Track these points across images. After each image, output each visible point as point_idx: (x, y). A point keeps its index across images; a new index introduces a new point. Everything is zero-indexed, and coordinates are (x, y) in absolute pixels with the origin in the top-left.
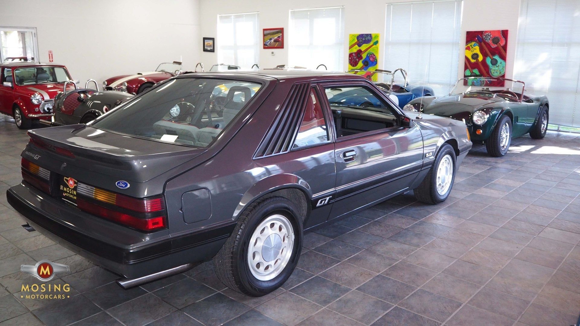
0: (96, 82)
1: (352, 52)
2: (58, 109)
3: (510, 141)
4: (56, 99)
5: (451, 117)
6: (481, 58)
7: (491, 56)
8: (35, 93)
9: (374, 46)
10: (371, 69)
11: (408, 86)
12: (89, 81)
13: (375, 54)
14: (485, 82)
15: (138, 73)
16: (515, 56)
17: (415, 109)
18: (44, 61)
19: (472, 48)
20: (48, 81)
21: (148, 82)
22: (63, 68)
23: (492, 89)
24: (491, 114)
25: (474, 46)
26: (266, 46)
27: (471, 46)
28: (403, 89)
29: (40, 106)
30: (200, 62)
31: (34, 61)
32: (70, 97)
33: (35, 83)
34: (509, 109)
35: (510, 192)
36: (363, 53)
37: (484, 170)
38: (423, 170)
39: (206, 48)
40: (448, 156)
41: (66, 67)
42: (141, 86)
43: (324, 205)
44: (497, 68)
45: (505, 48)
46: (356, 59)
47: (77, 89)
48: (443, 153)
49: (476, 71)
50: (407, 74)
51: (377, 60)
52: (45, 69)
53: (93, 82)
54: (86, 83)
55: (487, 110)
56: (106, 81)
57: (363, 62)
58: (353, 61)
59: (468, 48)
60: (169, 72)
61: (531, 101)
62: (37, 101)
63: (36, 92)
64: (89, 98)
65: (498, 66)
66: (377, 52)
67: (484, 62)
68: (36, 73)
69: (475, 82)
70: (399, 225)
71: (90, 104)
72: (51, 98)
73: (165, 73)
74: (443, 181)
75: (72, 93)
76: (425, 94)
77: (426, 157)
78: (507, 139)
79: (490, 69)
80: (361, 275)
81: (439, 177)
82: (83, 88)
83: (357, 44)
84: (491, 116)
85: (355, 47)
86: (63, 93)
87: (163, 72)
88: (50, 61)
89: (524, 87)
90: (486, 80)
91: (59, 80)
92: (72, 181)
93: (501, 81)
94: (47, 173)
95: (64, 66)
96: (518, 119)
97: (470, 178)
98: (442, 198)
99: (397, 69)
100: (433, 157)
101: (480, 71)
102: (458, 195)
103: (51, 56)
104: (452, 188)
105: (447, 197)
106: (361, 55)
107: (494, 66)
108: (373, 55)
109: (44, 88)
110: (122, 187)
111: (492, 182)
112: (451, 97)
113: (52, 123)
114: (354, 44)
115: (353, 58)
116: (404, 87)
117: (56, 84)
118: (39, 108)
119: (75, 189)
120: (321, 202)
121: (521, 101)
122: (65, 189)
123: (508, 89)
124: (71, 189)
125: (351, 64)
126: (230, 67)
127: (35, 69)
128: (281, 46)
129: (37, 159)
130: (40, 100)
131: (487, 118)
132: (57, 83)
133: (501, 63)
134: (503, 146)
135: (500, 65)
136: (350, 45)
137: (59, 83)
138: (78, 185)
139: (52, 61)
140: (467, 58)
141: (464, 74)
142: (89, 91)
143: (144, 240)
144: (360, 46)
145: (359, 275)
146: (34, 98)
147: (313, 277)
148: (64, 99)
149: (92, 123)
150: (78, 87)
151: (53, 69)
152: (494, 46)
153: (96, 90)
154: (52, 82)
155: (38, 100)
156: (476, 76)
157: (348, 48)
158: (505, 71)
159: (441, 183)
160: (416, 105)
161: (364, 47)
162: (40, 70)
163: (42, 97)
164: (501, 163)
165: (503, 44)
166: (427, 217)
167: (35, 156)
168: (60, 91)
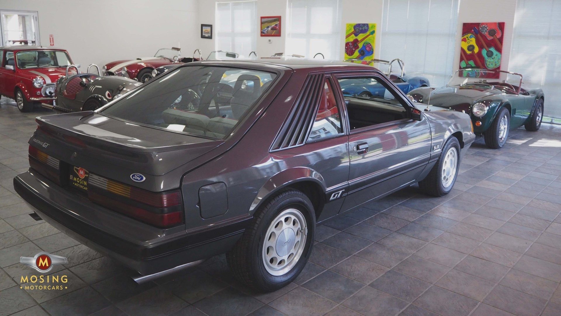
0: (98, 67)
1: (348, 41)
2: (60, 93)
3: (508, 133)
4: (58, 83)
5: (450, 108)
6: (476, 50)
7: (487, 48)
8: (37, 77)
9: (371, 36)
10: (367, 59)
11: (404, 76)
12: (91, 66)
13: (371, 44)
14: (480, 74)
15: (138, 58)
16: (511, 48)
17: (414, 99)
18: (46, 46)
19: (468, 39)
20: (50, 65)
21: (148, 68)
22: (65, 53)
23: (489, 81)
24: (491, 106)
25: (470, 37)
26: (263, 34)
27: (467, 38)
28: (400, 79)
29: (42, 90)
30: (198, 49)
31: (35, 44)
32: (72, 81)
33: (36, 66)
34: (507, 102)
35: (512, 185)
36: (359, 42)
37: (483, 162)
38: (430, 163)
39: (203, 35)
40: (453, 149)
41: (68, 51)
42: (140, 71)
43: (337, 199)
44: (492, 60)
45: (501, 40)
46: (352, 48)
47: (79, 73)
48: (450, 146)
49: (471, 63)
50: (405, 64)
51: (373, 50)
52: (46, 53)
53: (95, 67)
54: (88, 68)
55: (487, 103)
56: (106, 65)
57: (359, 51)
58: (349, 50)
59: (464, 40)
60: (168, 58)
61: (527, 94)
62: (39, 85)
63: (38, 75)
64: (91, 83)
65: (493, 58)
66: (373, 41)
67: (480, 54)
68: (37, 57)
69: (470, 73)
70: (406, 218)
71: (92, 89)
72: (52, 81)
73: (164, 59)
74: (448, 174)
75: (74, 77)
76: (421, 85)
77: (433, 149)
78: (504, 131)
79: (486, 61)
80: (373, 270)
81: (444, 170)
82: (85, 73)
83: (354, 34)
84: (490, 108)
85: (351, 36)
86: (65, 78)
87: (162, 58)
88: (51, 45)
89: (521, 79)
90: (482, 71)
91: (61, 64)
92: (82, 172)
93: (496, 72)
94: (57, 162)
95: (66, 50)
96: (516, 111)
97: (470, 170)
98: (447, 190)
99: (394, 59)
100: (439, 150)
101: (476, 63)
102: (461, 187)
103: (52, 39)
104: (456, 181)
105: (451, 190)
106: (357, 44)
107: (490, 58)
108: (369, 45)
109: (45, 72)
110: (137, 180)
111: (493, 175)
112: (448, 88)
113: (54, 107)
114: (351, 33)
115: (350, 48)
116: (401, 77)
117: (57, 68)
118: (40, 92)
119: (86, 179)
120: (334, 196)
121: (519, 93)
122: (75, 179)
123: (505, 81)
124: (81, 180)
125: (347, 54)
126: (228, 54)
127: (36, 53)
128: (278, 34)
129: (45, 147)
130: (42, 83)
131: (487, 110)
132: (59, 67)
133: (496, 55)
134: (501, 138)
135: (496, 57)
136: (347, 34)
137: (60, 67)
138: (90, 176)
139: (53, 45)
140: (462, 50)
141: (460, 66)
142: (91, 76)
143: (159, 236)
144: (356, 35)
145: (371, 269)
146: (36, 82)
147: (325, 271)
148: (67, 84)
149: (100, 111)
150: (80, 72)
151: (54, 53)
152: (490, 38)
153: (98, 75)
154: (54, 66)
155: (40, 83)
156: (472, 67)
157: (345, 38)
158: (501, 63)
159: (446, 176)
160: (416, 95)
161: (360, 37)
162: (41, 53)
163: (44, 81)
164: (499, 155)
165: (499, 36)
166: (432, 209)
167: (43, 144)
168: (61, 75)
